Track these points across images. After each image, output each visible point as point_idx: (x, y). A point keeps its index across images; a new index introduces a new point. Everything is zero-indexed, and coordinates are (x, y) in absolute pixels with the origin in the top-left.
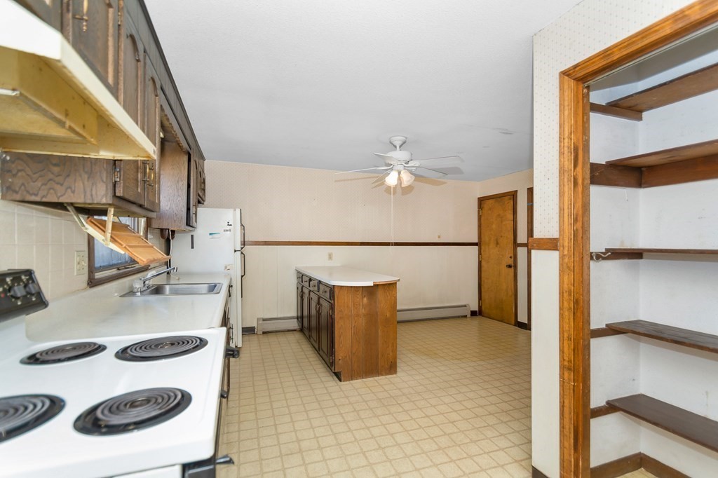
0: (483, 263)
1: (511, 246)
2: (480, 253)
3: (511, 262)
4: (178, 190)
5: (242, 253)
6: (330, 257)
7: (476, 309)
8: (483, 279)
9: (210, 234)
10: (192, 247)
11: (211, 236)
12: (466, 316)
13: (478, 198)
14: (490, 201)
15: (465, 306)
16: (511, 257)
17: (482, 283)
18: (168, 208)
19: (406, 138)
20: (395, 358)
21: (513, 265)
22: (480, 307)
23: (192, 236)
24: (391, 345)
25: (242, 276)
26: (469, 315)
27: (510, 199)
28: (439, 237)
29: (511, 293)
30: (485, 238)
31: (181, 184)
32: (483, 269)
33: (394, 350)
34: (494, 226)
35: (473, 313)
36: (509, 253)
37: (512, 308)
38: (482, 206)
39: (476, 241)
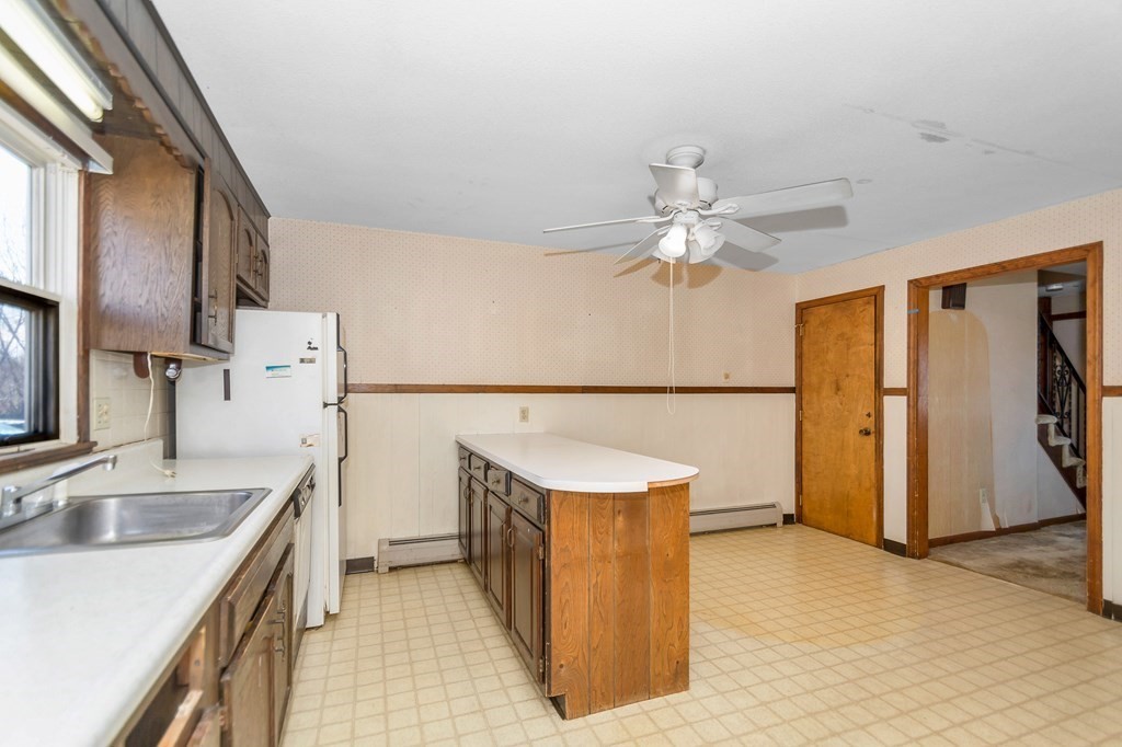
0: (807, 426)
1: (870, 392)
2: (799, 407)
3: (870, 424)
4: (168, 257)
5: (340, 410)
6: (524, 415)
7: (792, 511)
8: (804, 455)
9: (268, 368)
10: (227, 397)
11: (270, 373)
12: (774, 525)
13: (797, 304)
14: (823, 309)
15: (773, 506)
16: (869, 415)
17: (804, 462)
18: (142, 302)
19: (704, 152)
20: (685, 652)
21: (873, 429)
22: (799, 507)
23: (227, 372)
24: (676, 624)
25: (340, 460)
26: (780, 524)
27: (868, 303)
28: (727, 377)
29: (870, 481)
30: (811, 378)
31: (176, 243)
32: (805, 436)
33: (684, 636)
34: (831, 356)
35: (788, 519)
36: (864, 406)
37: (870, 513)
38: (804, 319)
39: (792, 383)
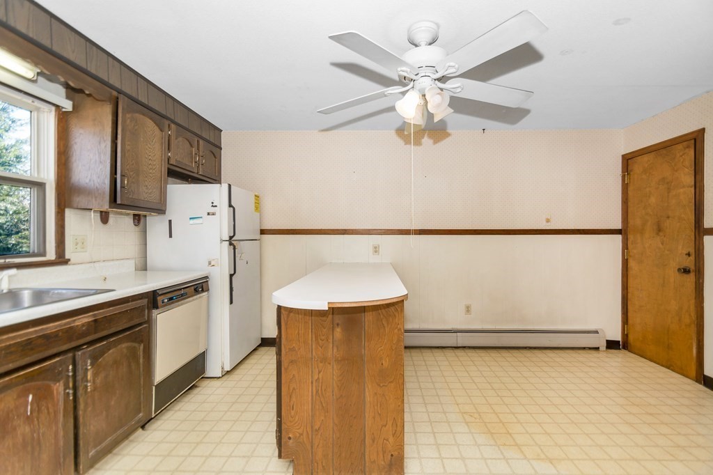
0: (632, 263)
1: (690, 232)
2: (625, 246)
3: (689, 263)
5: (231, 244)
6: (376, 250)
7: (617, 336)
8: (630, 290)
9: (191, 218)
10: (171, 236)
11: (192, 222)
12: (597, 349)
13: (623, 156)
14: (645, 158)
15: (596, 332)
16: (689, 254)
17: (630, 295)
19: (438, 26)
20: (401, 447)
21: (692, 268)
22: (625, 336)
23: (170, 221)
24: (390, 423)
25: (231, 276)
26: (603, 348)
27: (688, 147)
28: (548, 221)
30: (635, 221)
31: (103, 145)
32: (631, 273)
33: (399, 433)
34: (653, 200)
35: (612, 345)
36: (683, 246)
37: (690, 348)
38: (629, 169)
39: (619, 226)
